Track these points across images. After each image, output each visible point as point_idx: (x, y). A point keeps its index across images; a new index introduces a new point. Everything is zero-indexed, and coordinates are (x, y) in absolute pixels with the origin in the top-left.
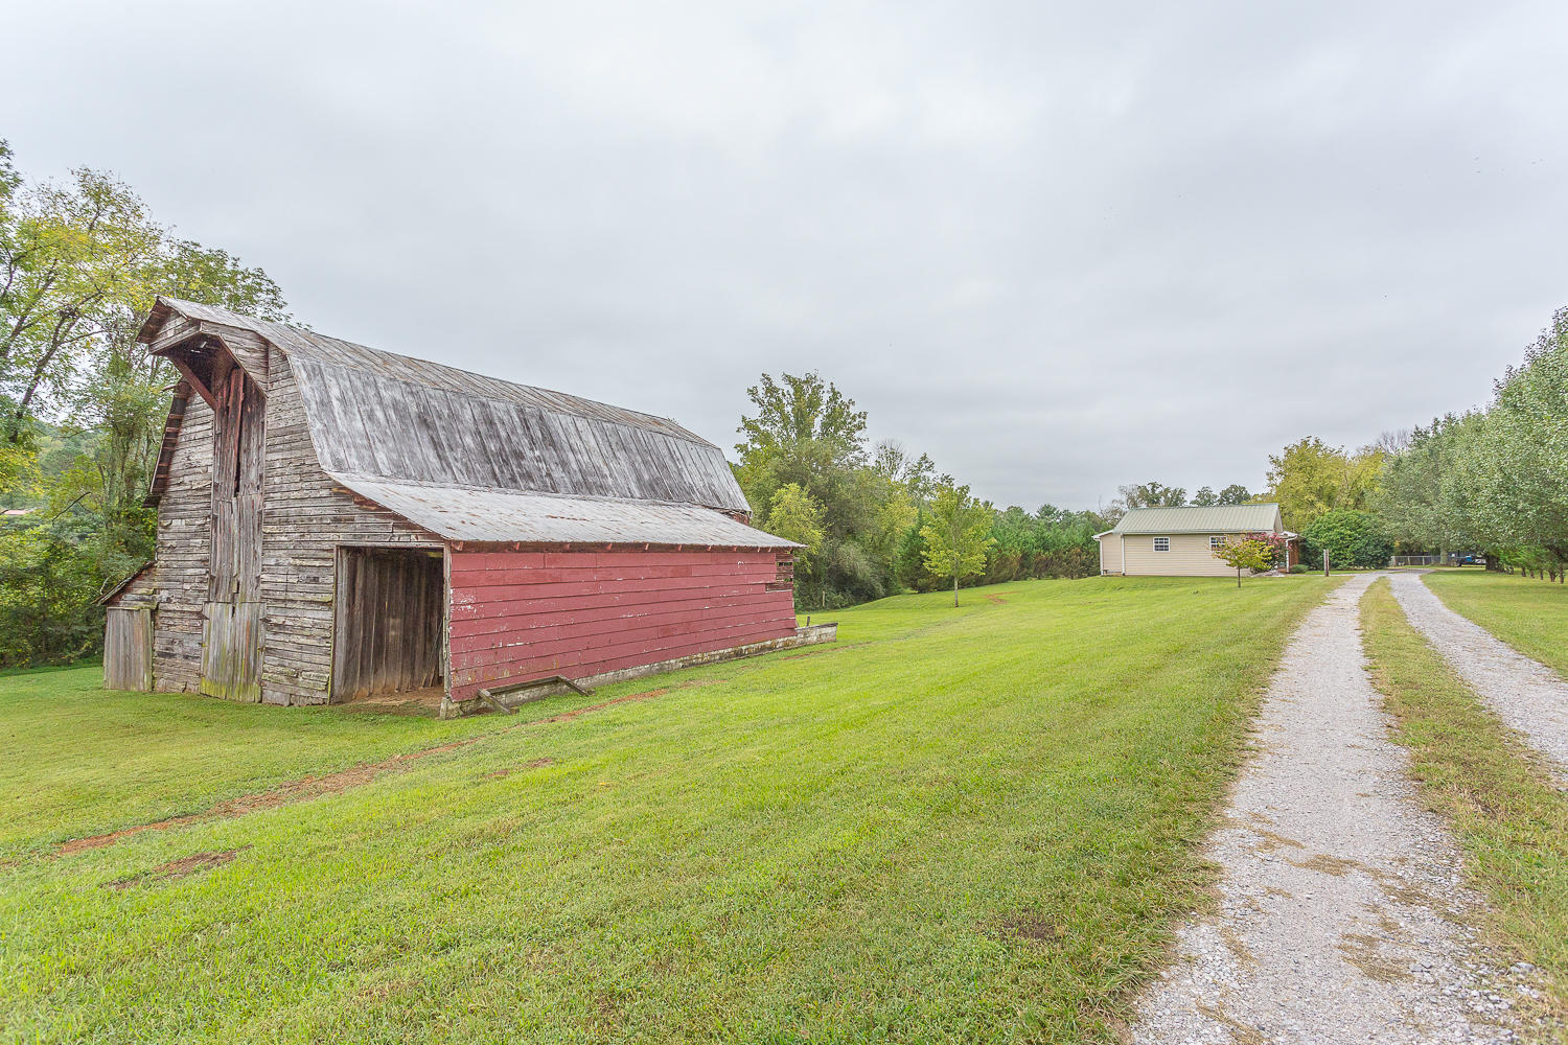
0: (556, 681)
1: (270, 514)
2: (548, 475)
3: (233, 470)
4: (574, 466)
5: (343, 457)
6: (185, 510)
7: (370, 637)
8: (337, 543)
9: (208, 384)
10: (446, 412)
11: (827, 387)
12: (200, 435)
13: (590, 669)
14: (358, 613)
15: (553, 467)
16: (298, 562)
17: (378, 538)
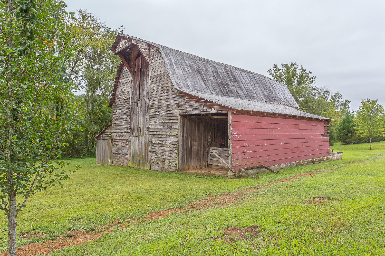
0: (261, 167)
1: (152, 105)
2: (237, 92)
3: (138, 92)
4: (244, 89)
5: (179, 83)
6: (121, 107)
7: (188, 148)
8: (179, 114)
9: (129, 64)
10: (204, 69)
12: (126, 82)
14: (185, 140)
15: (238, 89)
16: (163, 121)
17: (197, 111)
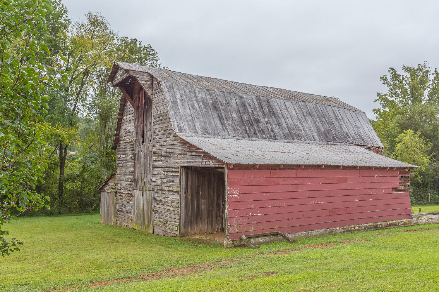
0: (277, 234)
1: (155, 152)
2: (272, 130)
3: (141, 133)
4: (285, 125)
5: (182, 125)
6: (125, 151)
7: (194, 207)
8: (180, 165)
9: (132, 98)
10: (224, 102)
11: (433, 71)
12: (130, 119)
13: (294, 229)
14: (189, 197)
15: (274, 126)
16: (166, 173)
17: (197, 163)
